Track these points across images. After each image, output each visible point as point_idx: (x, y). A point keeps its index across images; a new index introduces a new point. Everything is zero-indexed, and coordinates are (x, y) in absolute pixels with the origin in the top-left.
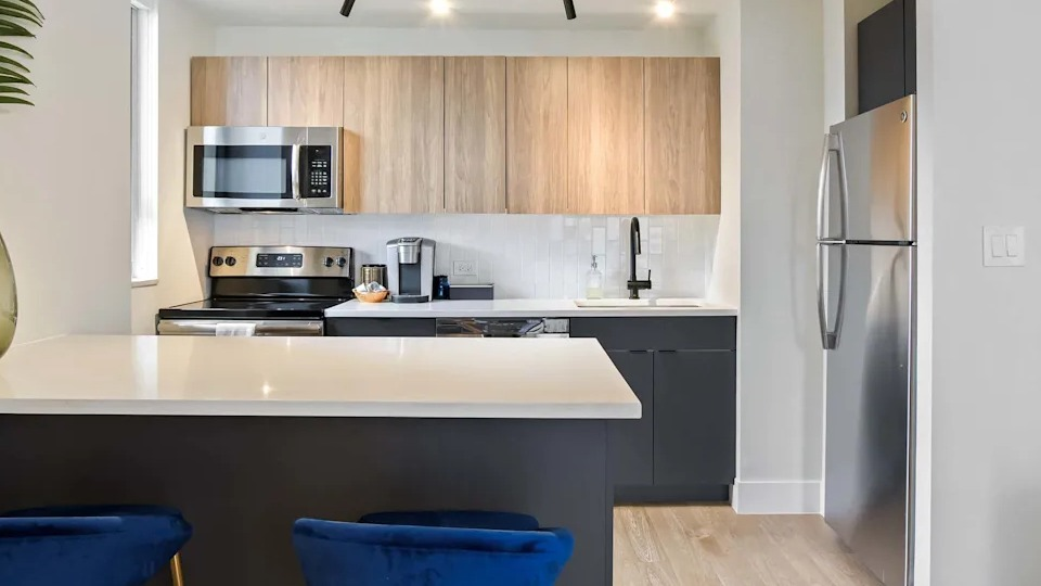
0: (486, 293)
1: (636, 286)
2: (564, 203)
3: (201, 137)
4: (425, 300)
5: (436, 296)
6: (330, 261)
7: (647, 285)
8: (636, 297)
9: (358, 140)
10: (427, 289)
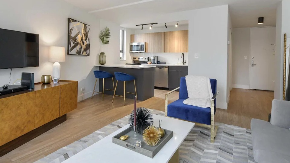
0: (165, 63)
1: (184, 63)
2: (172, 51)
3: (132, 44)
4: (156, 64)
5: (157, 64)
6: (146, 59)
7: (186, 63)
8: (184, 64)
9: (147, 43)
10: (156, 62)
